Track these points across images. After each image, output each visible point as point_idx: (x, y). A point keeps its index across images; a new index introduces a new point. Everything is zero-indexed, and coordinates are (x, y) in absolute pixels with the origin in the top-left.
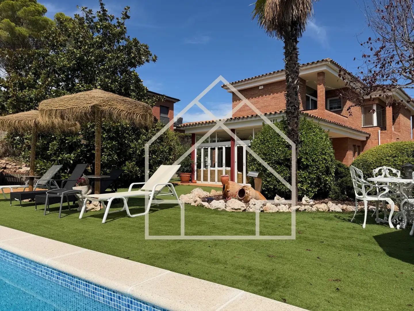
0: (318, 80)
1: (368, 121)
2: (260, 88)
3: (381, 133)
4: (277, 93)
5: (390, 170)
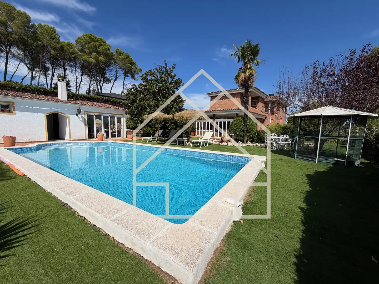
1: (267, 111)
3: (272, 116)
5: (275, 134)
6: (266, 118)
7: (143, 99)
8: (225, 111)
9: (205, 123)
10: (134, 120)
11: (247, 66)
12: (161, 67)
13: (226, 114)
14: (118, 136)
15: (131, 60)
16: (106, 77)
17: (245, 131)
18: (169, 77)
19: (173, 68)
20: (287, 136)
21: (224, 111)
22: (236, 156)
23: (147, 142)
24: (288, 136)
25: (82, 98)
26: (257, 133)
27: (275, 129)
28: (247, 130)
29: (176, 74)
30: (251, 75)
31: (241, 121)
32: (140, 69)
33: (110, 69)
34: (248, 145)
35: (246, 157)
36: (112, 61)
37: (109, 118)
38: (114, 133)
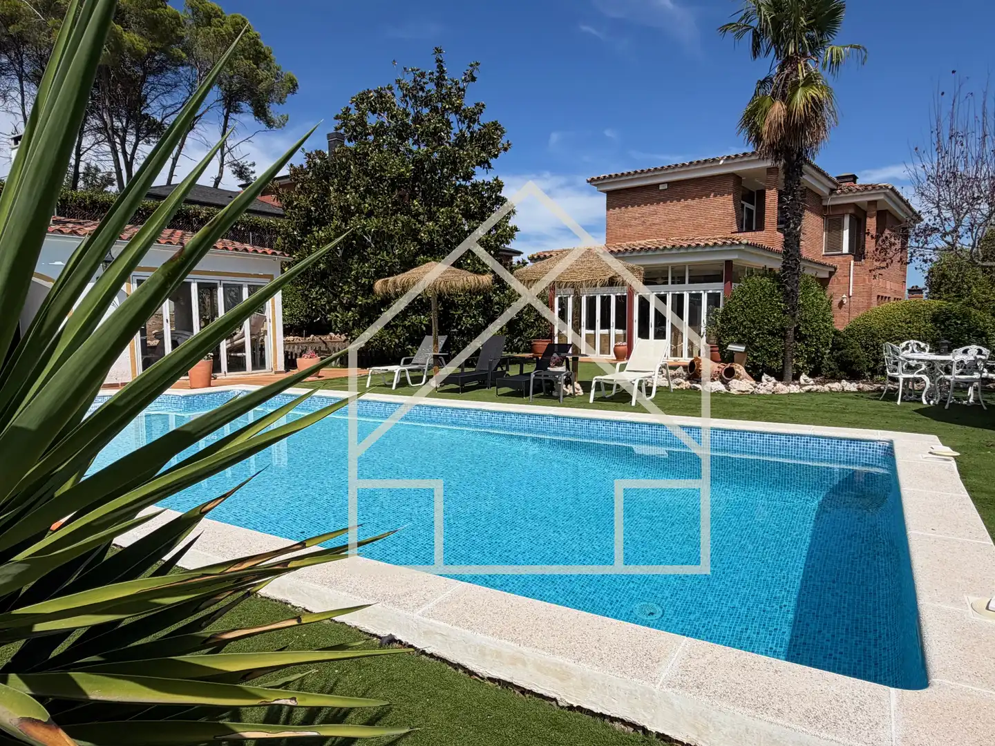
0: (768, 181)
1: (834, 245)
2: (661, 187)
3: (855, 265)
4: (693, 199)
5: (918, 345)
6: (831, 274)
7: (357, 212)
8: (682, 251)
9: (591, 302)
10: (314, 295)
11: (796, 69)
12: (423, 75)
13: (684, 265)
14: (255, 367)
15: (257, 43)
16: (147, 116)
17: (791, 334)
18: (452, 117)
19: (465, 80)
20: (980, 352)
21: (674, 251)
22: (814, 436)
23: (391, 386)
24: (985, 350)
25: (85, 208)
26: (830, 342)
27: (905, 321)
28: (797, 330)
29: (483, 106)
30: (816, 106)
31: (772, 295)
32: (292, 80)
33: (166, 81)
34: (809, 391)
35: (857, 440)
36: (177, 50)
37: (220, 291)
38: (239, 354)
